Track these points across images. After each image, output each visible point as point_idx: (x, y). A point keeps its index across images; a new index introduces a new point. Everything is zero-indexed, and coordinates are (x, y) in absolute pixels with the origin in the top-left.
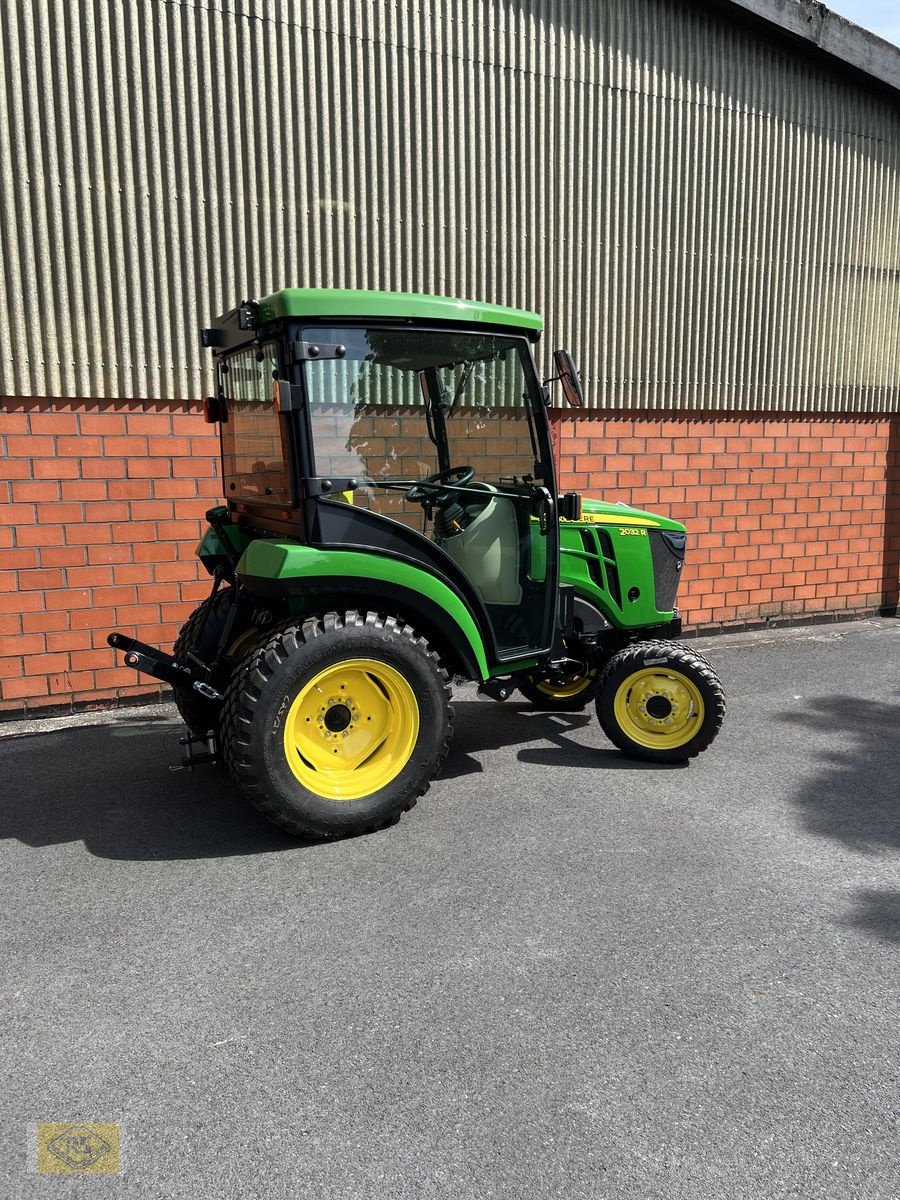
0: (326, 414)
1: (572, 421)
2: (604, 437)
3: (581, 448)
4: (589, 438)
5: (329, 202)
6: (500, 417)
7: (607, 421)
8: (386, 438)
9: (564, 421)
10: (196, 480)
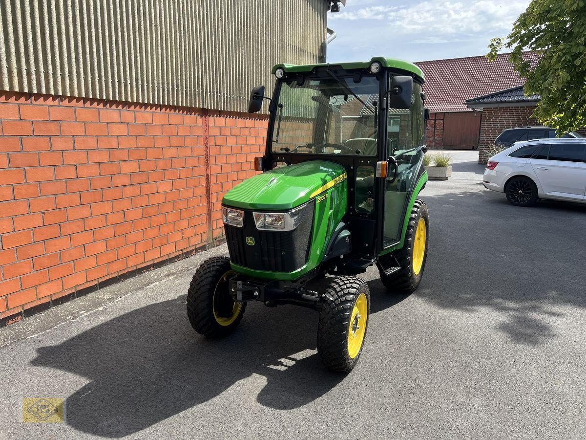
0: (92, 106)
1: (213, 116)
2: (226, 126)
3: (217, 132)
4: (220, 127)
6: (183, 112)
8: (128, 124)
9: (210, 116)
10: (8, 154)
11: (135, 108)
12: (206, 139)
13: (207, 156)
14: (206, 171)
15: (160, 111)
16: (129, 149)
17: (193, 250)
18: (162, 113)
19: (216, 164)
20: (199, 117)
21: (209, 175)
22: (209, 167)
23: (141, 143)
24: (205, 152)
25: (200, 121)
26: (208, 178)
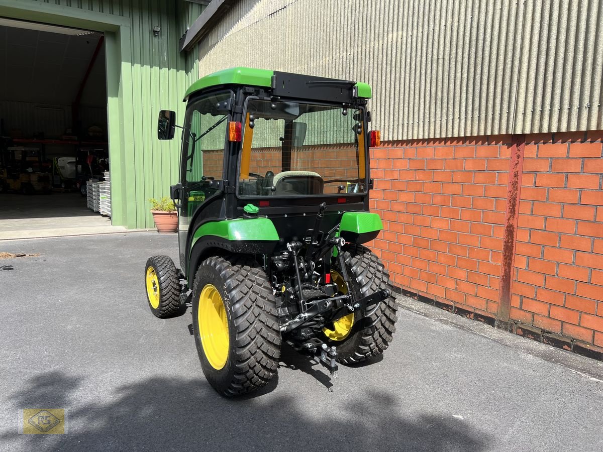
1: (535, 144)
2: (568, 157)
3: (544, 167)
4: (552, 158)
5: (390, 35)
6: (476, 143)
7: (572, 142)
9: (527, 144)
11: (417, 144)
12: (516, 175)
13: (514, 199)
14: (509, 219)
15: (445, 144)
16: (408, 182)
17: (472, 313)
18: (447, 146)
19: (532, 214)
20: (505, 147)
21: (515, 226)
22: (516, 216)
23: (420, 176)
24: (510, 194)
25: (506, 152)
26: (510, 231)
